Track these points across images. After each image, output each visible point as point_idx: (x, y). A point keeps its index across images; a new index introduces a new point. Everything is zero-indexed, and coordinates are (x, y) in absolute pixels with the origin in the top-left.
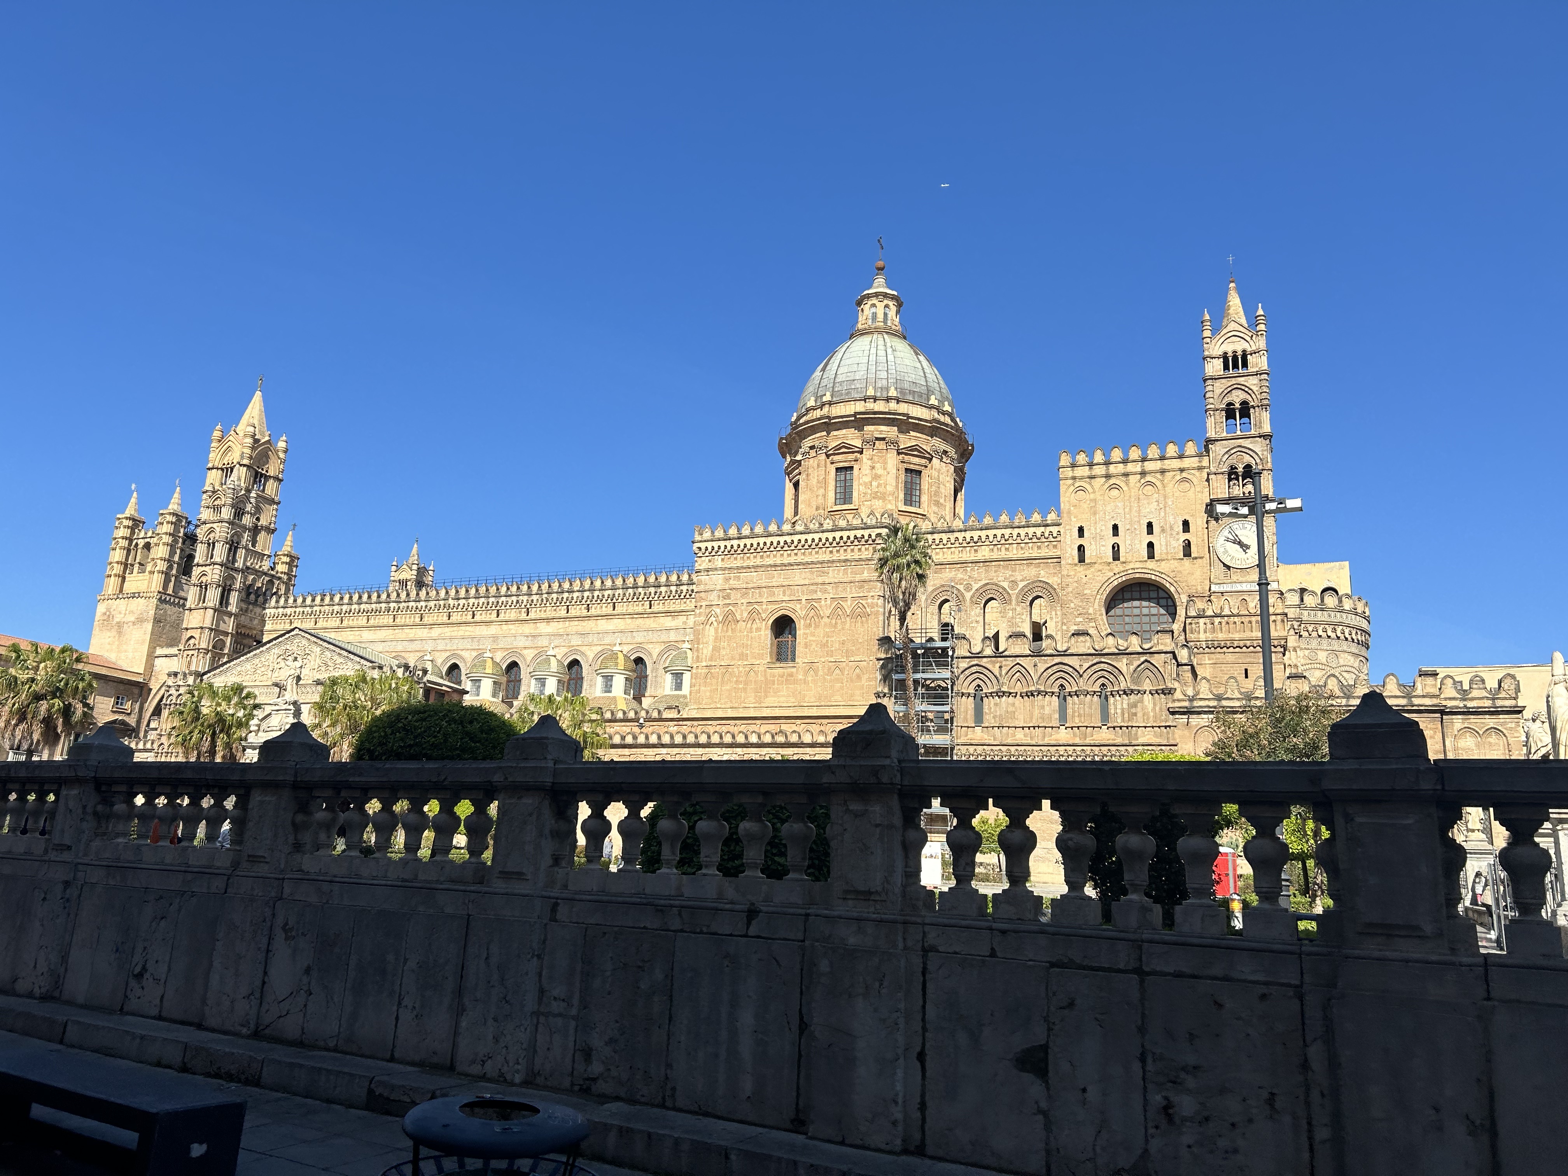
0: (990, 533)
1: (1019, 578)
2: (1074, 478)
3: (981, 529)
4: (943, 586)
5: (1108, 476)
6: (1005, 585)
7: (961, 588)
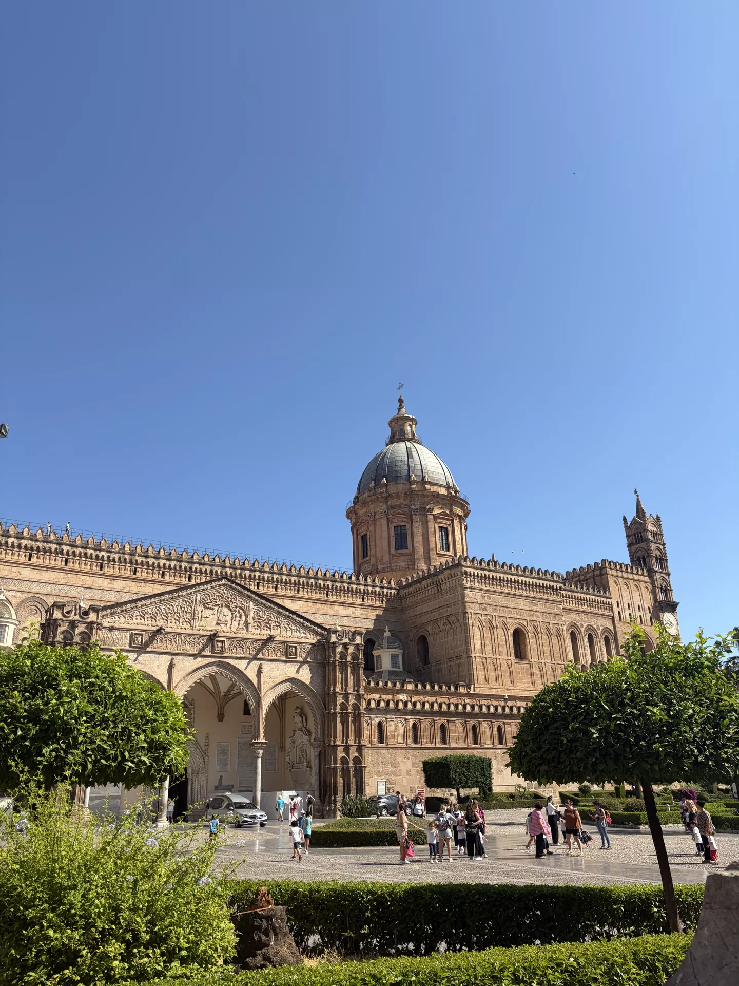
0: (588, 596)
1: (600, 624)
2: (612, 575)
3: (584, 593)
4: (572, 623)
5: (623, 578)
6: (595, 627)
7: (579, 625)
